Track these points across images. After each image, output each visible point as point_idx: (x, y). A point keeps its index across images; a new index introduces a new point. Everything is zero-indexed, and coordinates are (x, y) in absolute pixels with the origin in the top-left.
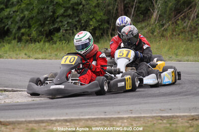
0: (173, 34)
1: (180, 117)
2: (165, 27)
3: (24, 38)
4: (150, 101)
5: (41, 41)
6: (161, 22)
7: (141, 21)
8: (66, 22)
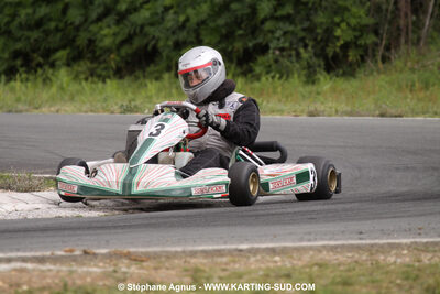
8: (281, 33)
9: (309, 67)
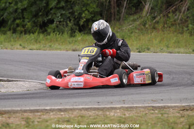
0: (164, 26)
1: (171, 107)
2: (156, 19)
3: (19, 28)
4: (142, 92)
5: (35, 32)
6: (153, 14)
7: (133, 14)
8: (59, 14)
9: (72, 29)
